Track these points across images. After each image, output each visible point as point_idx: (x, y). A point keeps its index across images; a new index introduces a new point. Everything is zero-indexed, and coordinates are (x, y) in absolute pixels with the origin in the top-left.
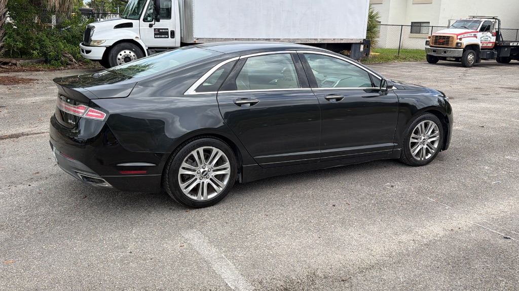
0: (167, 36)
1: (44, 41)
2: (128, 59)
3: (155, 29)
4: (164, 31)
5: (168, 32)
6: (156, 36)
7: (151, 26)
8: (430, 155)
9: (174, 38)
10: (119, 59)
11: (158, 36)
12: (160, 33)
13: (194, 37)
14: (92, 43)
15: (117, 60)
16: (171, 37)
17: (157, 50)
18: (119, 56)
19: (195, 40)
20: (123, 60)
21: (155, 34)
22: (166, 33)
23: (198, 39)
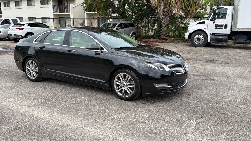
0: (222, 28)
1: (181, 31)
2: (199, 39)
3: (216, 24)
4: (221, 25)
5: (223, 26)
6: (216, 28)
7: (214, 23)
8: (129, 96)
9: (226, 28)
10: (195, 39)
11: (217, 28)
12: (218, 26)
13: (237, 28)
14: (187, 32)
15: (194, 39)
16: (225, 28)
17: (216, 35)
18: (195, 38)
19: (238, 29)
20: (196, 39)
21: (216, 27)
22: (222, 26)
23: (240, 29)
